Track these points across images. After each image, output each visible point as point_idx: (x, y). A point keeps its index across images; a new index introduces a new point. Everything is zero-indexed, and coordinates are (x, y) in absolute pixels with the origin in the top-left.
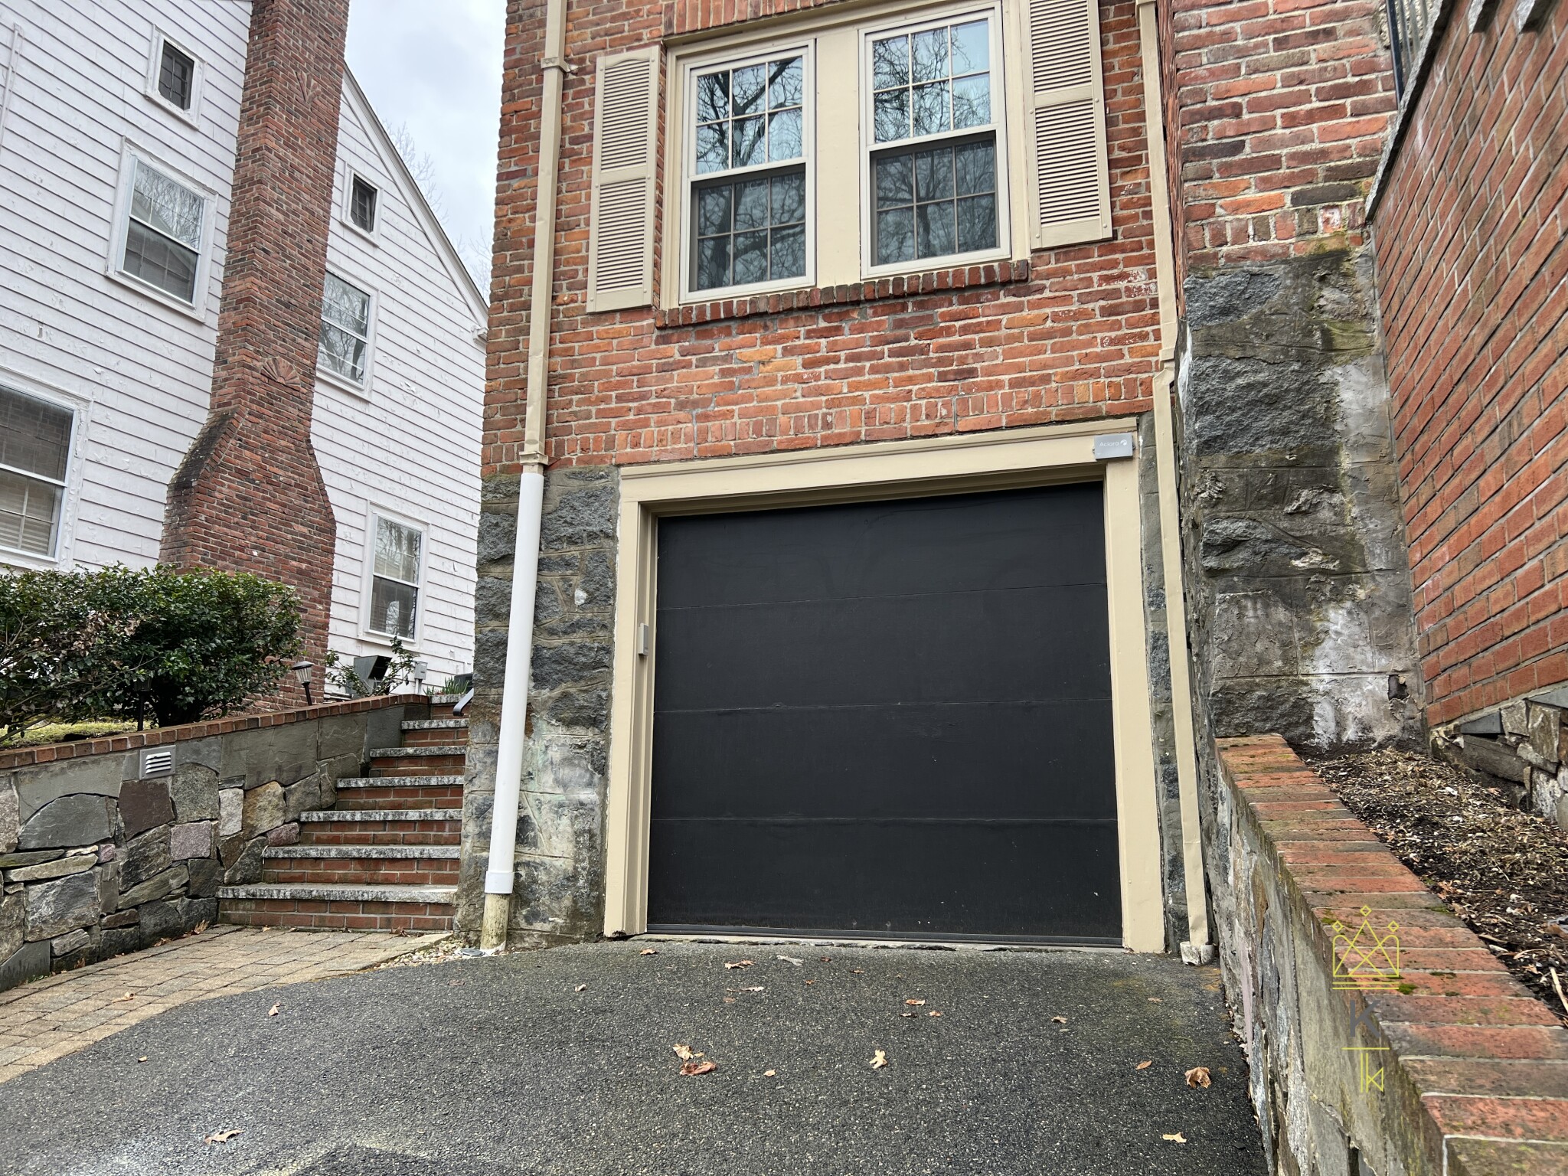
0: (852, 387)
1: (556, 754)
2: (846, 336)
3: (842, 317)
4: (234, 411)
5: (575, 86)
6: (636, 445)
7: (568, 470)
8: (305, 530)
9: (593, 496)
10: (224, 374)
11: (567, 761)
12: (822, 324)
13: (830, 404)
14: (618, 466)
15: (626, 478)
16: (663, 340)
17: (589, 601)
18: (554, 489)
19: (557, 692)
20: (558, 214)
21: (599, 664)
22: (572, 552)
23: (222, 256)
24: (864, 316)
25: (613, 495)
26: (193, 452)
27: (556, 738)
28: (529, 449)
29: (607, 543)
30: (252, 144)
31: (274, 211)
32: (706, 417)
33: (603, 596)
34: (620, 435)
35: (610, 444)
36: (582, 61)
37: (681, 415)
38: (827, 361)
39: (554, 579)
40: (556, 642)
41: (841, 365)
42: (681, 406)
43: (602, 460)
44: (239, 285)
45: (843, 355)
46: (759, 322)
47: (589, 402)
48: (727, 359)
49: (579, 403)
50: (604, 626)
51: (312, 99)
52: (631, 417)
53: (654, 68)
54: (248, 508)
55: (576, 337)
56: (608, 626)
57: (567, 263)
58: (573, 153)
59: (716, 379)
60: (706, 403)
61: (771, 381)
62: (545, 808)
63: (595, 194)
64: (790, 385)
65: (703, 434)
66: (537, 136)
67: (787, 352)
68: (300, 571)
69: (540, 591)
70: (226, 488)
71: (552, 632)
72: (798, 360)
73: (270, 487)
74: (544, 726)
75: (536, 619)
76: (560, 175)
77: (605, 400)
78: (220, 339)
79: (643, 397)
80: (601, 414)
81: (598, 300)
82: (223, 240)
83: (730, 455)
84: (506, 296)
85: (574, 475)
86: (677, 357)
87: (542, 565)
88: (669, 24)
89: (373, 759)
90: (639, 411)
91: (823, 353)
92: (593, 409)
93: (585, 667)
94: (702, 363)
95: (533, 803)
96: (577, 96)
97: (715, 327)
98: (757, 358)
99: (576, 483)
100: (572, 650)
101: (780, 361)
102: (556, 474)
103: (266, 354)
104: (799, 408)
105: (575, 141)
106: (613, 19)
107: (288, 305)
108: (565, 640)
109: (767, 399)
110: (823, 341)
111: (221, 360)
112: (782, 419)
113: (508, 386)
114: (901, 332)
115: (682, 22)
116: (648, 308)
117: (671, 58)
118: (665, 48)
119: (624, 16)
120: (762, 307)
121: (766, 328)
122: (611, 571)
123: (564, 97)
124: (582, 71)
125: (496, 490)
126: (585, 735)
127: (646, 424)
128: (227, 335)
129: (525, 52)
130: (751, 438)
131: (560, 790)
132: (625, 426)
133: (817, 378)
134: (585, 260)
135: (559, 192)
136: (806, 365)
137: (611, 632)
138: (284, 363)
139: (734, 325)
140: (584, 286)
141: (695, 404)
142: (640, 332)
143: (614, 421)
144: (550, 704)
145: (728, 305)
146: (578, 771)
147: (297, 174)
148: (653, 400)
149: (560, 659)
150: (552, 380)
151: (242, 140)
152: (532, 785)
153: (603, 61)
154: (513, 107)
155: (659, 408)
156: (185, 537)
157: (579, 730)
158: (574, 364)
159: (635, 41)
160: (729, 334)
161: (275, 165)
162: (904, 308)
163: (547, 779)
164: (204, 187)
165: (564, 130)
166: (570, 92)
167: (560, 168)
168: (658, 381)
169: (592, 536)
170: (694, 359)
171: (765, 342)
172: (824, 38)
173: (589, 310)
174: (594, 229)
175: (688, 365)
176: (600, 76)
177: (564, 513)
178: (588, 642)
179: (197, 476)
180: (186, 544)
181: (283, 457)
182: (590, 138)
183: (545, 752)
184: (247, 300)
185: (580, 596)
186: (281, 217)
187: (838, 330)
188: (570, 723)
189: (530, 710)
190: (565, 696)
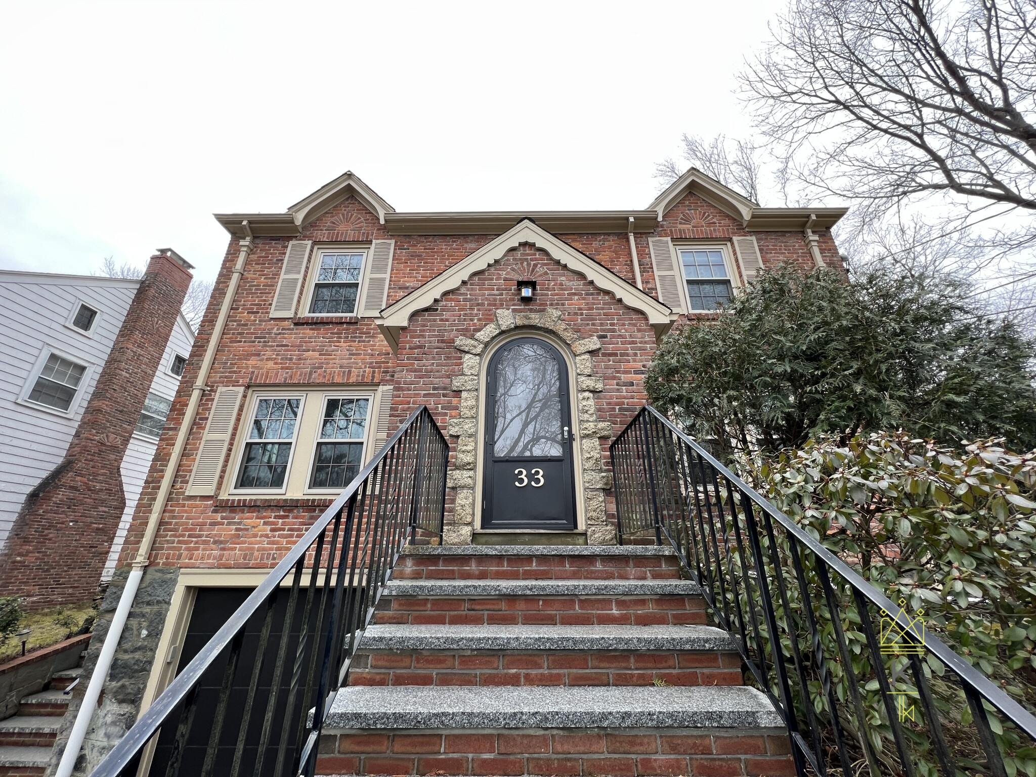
0: (288, 543)
1: (109, 719)
2: (290, 520)
3: (290, 511)
4: (76, 459)
5: (206, 396)
6: (191, 559)
7: (157, 568)
8: (106, 509)
9: (164, 582)
10: (77, 442)
11: (114, 723)
12: (282, 513)
13: (278, 549)
14: (180, 568)
15: (183, 574)
16: (215, 511)
17: (147, 636)
18: (148, 577)
19: (120, 684)
20: (185, 449)
21: (144, 670)
22: (147, 609)
23: (91, 390)
24: (299, 512)
25: (174, 582)
26: (47, 478)
27: (112, 708)
28: (139, 559)
29: (166, 606)
30: (120, 345)
31: (124, 373)
32: (223, 549)
33: (155, 634)
34: (185, 553)
35: (179, 557)
36: (213, 386)
37: (213, 546)
38: (280, 530)
39: (134, 623)
40: (126, 657)
41: (285, 532)
42: (215, 542)
43: (173, 564)
44: (96, 403)
45: (287, 527)
46: (257, 509)
47: (175, 536)
48: (239, 523)
49: (171, 536)
50: (151, 650)
51: (158, 328)
52: (192, 545)
53: (240, 396)
54: (71, 504)
55: (178, 505)
56: (153, 650)
57: (183, 471)
58: (199, 424)
59: (233, 532)
60: (225, 542)
61: (255, 536)
62: (95, 750)
63: (203, 443)
64: (263, 539)
65: (221, 556)
66: (184, 414)
67: (265, 523)
68: (98, 529)
69: (126, 629)
70: (60, 495)
71: (126, 651)
72: (269, 528)
73: (89, 492)
74: (108, 702)
75: (119, 643)
76: (190, 432)
77: (183, 536)
78: (80, 426)
79: (200, 536)
80: (179, 542)
81: (191, 490)
82: (94, 383)
83: (230, 568)
84: (152, 482)
85: (157, 571)
86: (219, 520)
87: (130, 615)
88: (251, 379)
89: (54, 679)
90: (196, 543)
91: (279, 526)
92: (176, 539)
93: (137, 671)
94: (229, 524)
95: (90, 746)
96: (207, 400)
97: (238, 509)
98: (253, 524)
99: (159, 574)
100: (133, 662)
101: (261, 527)
102: (151, 570)
103: (102, 433)
104: (264, 549)
105: (201, 419)
106: (230, 372)
107: (121, 411)
108: (131, 656)
109: (252, 544)
110: (280, 521)
111: (77, 435)
112: (256, 553)
113: (141, 524)
114: (311, 521)
115: (256, 379)
116: (212, 497)
117: (250, 391)
118: (248, 387)
119: (235, 372)
120: (258, 503)
121: (259, 511)
122: (162, 621)
123: (201, 400)
124: (211, 391)
125: (120, 575)
126: (126, 708)
127: (197, 549)
128: (84, 424)
129: (190, 378)
130: (242, 561)
131: (105, 740)
132: (188, 549)
133: (274, 537)
134: (191, 471)
135: (188, 439)
136: (272, 530)
137: (155, 653)
138: (112, 436)
139: (246, 509)
140: (187, 482)
141: (221, 542)
142: (206, 506)
143: (184, 546)
144: (114, 690)
145: (245, 501)
146: (118, 729)
147: (141, 358)
148: (204, 538)
149: (125, 666)
150: (161, 523)
151: (117, 343)
152: (93, 736)
153: (221, 389)
154: (179, 400)
155: (205, 542)
156: (28, 521)
157: (124, 705)
158: (174, 517)
159: (235, 383)
160: (243, 512)
161: (129, 354)
162: (315, 511)
163: (101, 733)
164: (89, 362)
165: (197, 414)
166: (205, 398)
167: (192, 429)
168: (209, 530)
169: (158, 602)
170: (226, 521)
171: (257, 518)
172: (310, 394)
173: (186, 494)
174: (198, 458)
175: (223, 524)
176: (218, 394)
177: (149, 589)
178: (141, 658)
179: (44, 492)
180: (27, 524)
181: (101, 478)
182: (207, 419)
183: (104, 717)
184: (98, 410)
185: (144, 633)
186: (128, 375)
187: (287, 517)
188: (121, 702)
189: (102, 693)
190: (123, 686)
